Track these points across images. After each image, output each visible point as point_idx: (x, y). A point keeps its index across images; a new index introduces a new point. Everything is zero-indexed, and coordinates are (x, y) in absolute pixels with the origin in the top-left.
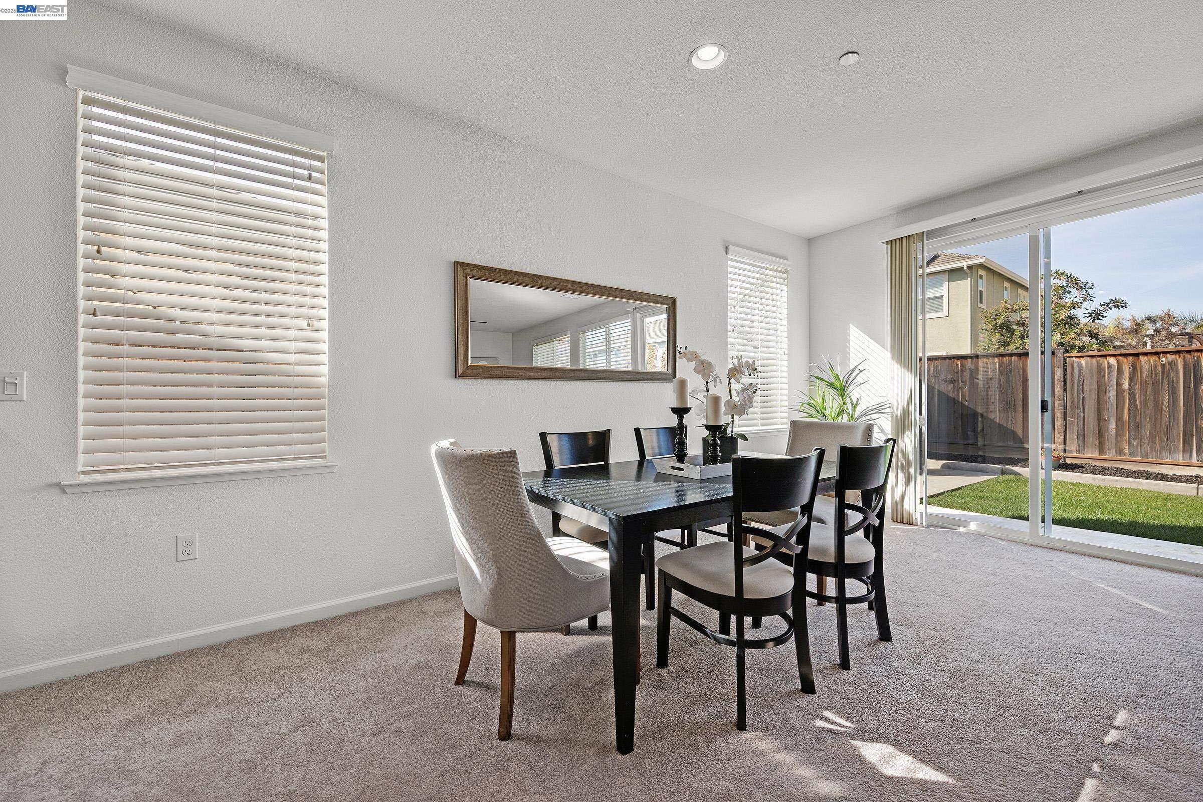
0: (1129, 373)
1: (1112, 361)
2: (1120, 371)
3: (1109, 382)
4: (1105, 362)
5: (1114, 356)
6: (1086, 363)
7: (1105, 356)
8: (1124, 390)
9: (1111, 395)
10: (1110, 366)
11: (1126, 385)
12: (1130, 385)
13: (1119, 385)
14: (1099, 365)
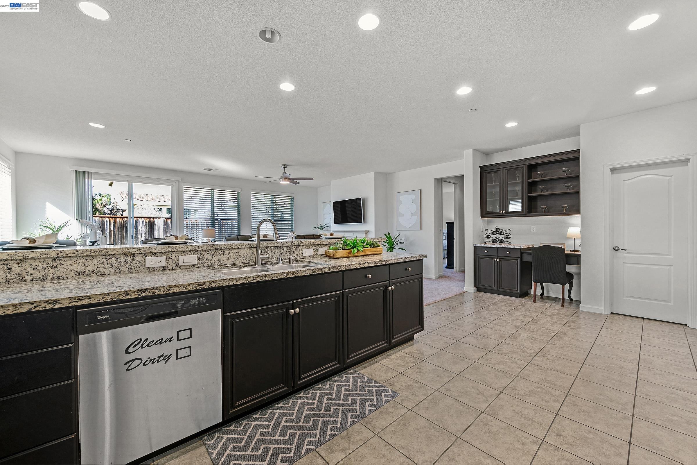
0: (113, 224)
1: (107, 219)
2: (110, 223)
3: (106, 227)
4: (105, 220)
5: (108, 217)
6: (98, 220)
7: (105, 217)
8: (111, 231)
9: (107, 232)
10: (106, 221)
11: (112, 229)
12: (113, 229)
13: (110, 228)
14: (103, 220)
